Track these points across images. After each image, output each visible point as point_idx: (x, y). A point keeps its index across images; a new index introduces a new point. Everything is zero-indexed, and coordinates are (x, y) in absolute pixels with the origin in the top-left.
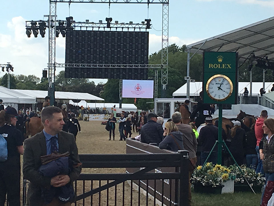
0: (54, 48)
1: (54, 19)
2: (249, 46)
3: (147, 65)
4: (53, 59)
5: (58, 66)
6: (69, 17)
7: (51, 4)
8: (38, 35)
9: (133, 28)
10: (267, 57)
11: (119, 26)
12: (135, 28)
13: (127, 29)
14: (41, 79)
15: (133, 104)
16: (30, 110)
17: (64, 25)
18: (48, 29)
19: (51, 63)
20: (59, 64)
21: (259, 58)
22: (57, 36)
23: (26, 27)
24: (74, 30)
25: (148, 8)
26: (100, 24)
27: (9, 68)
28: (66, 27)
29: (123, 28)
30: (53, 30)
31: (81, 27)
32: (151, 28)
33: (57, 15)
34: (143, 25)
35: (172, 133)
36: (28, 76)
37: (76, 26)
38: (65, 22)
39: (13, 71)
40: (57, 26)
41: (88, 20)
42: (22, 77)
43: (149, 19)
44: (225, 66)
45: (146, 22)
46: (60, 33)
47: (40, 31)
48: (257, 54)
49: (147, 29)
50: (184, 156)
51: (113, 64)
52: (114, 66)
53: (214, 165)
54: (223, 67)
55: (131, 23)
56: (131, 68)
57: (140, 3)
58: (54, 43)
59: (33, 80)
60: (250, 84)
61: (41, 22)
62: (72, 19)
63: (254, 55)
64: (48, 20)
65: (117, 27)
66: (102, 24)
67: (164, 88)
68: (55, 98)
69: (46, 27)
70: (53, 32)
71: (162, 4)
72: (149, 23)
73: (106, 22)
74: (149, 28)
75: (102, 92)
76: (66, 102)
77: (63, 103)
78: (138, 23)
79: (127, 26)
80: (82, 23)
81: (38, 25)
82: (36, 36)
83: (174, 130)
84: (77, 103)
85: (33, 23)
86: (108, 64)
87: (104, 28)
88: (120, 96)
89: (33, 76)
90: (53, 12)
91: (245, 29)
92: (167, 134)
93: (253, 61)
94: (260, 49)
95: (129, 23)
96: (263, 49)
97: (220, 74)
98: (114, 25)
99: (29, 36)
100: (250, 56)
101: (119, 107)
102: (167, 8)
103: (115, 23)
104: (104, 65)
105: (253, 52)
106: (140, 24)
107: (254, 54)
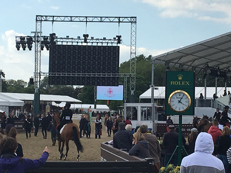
0: (39, 60)
1: (39, 35)
2: (204, 58)
3: (118, 74)
4: (39, 69)
5: (43, 75)
6: (52, 33)
7: (37, 22)
8: (26, 48)
9: (106, 43)
10: (219, 67)
11: (94, 41)
12: (108, 43)
13: (101, 43)
14: (28, 83)
15: (106, 105)
16: (19, 111)
17: (48, 40)
18: (35, 43)
19: (37, 72)
20: (44, 73)
21: (212, 68)
22: (42, 49)
23: (16, 42)
24: (56, 44)
25: (119, 26)
26: (78, 39)
27: (2, 75)
28: (49, 42)
29: (97, 43)
30: (38, 45)
31: (62, 42)
32: (121, 43)
33: (42, 32)
34: (114, 41)
35: (139, 142)
36: (17, 80)
37: (58, 41)
38: (49, 38)
39: (4, 77)
40: (42, 41)
41: (69, 36)
42: (12, 81)
43: (119, 35)
44: (184, 83)
45: (117, 38)
46: (45, 47)
47: (28, 45)
48: (210, 65)
49: (118, 44)
50: (150, 163)
51: (90, 74)
52: (90, 75)
53: (175, 167)
54: (183, 84)
55: (105, 39)
56: (104, 76)
57: (112, 22)
58: (39, 55)
59: (22, 84)
60: (204, 88)
61: (29, 38)
62: (55, 35)
63: (208, 66)
64: (35, 36)
65: (93, 42)
66: (80, 39)
67: (132, 94)
68: (40, 100)
69: (33, 42)
70: (39, 46)
71: (131, 23)
72: (120, 39)
73: (84, 38)
74: (120, 43)
75: (79, 95)
76: (49, 104)
77: (47, 104)
78: (111, 39)
79: (101, 41)
80: (63, 38)
81: (26, 40)
82: (24, 49)
83: (141, 139)
84: (58, 104)
85: (22, 38)
86: (85, 73)
87: (82, 43)
88: (95, 98)
89: (21, 80)
90: (38, 29)
91: (200, 44)
92: (136, 143)
93: (207, 70)
94: (213, 61)
95: (103, 39)
96: (215, 60)
97: (180, 90)
98: (90, 40)
99: (18, 49)
100: (205, 67)
101: (94, 108)
102: (135, 26)
103: (91, 39)
104: (82, 74)
105: (208, 62)
106: (112, 39)
107: (208, 64)
